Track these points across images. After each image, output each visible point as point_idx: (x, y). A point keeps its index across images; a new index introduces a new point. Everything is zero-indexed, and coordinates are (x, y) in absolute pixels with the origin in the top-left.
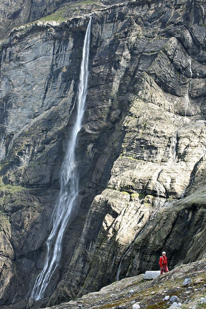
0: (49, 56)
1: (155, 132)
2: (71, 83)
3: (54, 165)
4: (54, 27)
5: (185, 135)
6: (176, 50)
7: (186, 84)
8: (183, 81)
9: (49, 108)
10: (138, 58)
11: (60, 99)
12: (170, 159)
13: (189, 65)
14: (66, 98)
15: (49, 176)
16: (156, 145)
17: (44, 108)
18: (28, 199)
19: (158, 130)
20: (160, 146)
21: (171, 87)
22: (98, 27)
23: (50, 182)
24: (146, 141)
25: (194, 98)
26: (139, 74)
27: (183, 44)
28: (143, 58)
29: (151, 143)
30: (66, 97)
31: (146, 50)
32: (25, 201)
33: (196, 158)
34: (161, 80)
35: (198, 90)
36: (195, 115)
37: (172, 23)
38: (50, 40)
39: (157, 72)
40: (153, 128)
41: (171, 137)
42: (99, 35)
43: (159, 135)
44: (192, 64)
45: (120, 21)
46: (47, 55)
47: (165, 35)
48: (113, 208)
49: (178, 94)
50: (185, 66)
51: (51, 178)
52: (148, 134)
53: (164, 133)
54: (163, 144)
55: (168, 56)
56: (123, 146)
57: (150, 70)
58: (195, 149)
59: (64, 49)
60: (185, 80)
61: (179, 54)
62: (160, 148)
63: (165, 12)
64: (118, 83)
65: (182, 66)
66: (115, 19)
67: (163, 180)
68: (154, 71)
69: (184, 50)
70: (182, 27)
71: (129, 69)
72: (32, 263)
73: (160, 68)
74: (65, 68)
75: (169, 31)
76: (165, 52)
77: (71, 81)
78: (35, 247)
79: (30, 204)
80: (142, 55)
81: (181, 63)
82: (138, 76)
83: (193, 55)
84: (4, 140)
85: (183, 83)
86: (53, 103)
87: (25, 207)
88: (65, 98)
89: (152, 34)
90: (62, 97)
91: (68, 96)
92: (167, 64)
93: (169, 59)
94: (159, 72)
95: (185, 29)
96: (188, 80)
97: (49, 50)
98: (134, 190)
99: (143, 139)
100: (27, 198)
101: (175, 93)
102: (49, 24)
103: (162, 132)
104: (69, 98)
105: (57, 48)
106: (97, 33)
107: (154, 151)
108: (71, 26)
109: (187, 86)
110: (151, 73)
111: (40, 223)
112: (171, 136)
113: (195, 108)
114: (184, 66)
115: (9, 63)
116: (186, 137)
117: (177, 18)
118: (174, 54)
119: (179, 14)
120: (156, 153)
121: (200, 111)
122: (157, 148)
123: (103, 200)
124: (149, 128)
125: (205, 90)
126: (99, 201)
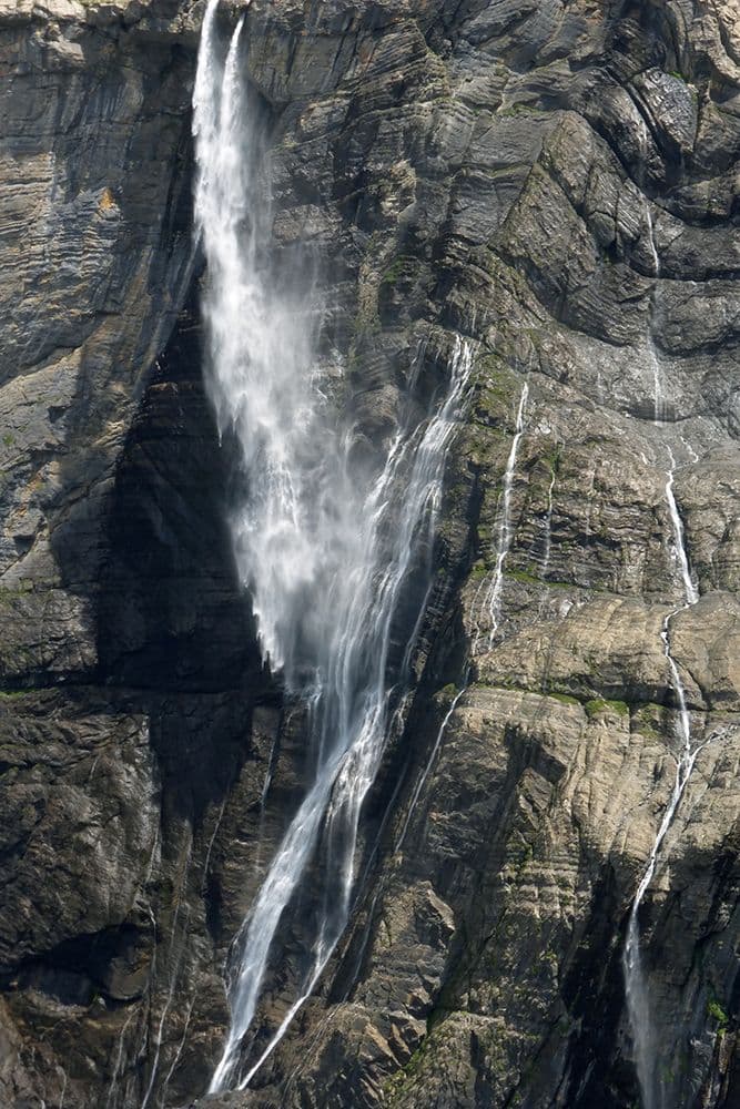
0: (33, 136)
1: (600, 486)
2: (138, 258)
4: (62, 20)
5: (706, 500)
6: (592, 167)
7: (639, 299)
8: (627, 289)
9: (43, 357)
10: (446, 186)
11: (92, 322)
13: (645, 227)
14: (116, 318)
15: (92, 639)
16: (613, 533)
17: (20, 358)
18: (20, 734)
19: (609, 481)
20: (629, 539)
21: (585, 310)
22: (274, 48)
23: (101, 660)
24: (573, 518)
25: (676, 354)
26: (460, 251)
27: (613, 146)
28: (468, 189)
29: (592, 528)
30: (118, 314)
31: (477, 157)
32: (10, 743)
34: (549, 281)
35: (688, 325)
36: (689, 417)
37: (559, 54)
38: (45, 74)
39: (536, 250)
40: (591, 474)
41: (658, 506)
42: (276, 81)
43: (616, 499)
44: (653, 225)
45: (367, 33)
46: (26, 133)
47: (537, 99)
48: (548, 750)
49: (614, 335)
50: (635, 235)
52: (575, 495)
53: (635, 493)
54: (635, 531)
55: (568, 189)
56: (482, 534)
57: (509, 244)
59: (105, 113)
60: (635, 285)
61: (606, 183)
62: (629, 543)
63: (535, 9)
64: (372, 283)
65: (622, 233)
66: (350, 24)
67: (685, 655)
68: (526, 247)
69: (622, 171)
70: (599, 73)
71: (418, 229)
73: (544, 237)
75: (550, 87)
76: (555, 174)
77: (139, 250)
79: (34, 756)
80: (460, 179)
81: (616, 219)
82: (456, 259)
83: (655, 189)
85: (627, 295)
86: (64, 336)
87: (13, 766)
88: (108, 318)
89: (491, 92)
90: (102, 315)
91: (123, 310)
92: (566, 220)
93: (572, 200)
94: (540, 252)
95: (613, 83)
96: (645, 284)
97: (40, 115)
98: (592, 687)
99: (561, 514)
100: (15, 732)
101: (604, 331)
102: (43, 9)
103: (626, 489)
104: (133, 318)
105: (75, 109)
106: (269, 72)
107: (610, 556)
108: (143, 26)
109: (644, 306)
110: (514, 254)
111: (96, 825)
112: (656, 502)
113: (685, 392)
114: (631, 235)
116: (711, 506)
117: (579, 36)
118: (589, 184)
119: (584, 23)
120: (621, 562)
121: (703, 403)
122: (618, 544)
123: (497, 724)
124: (574, 475)
125: (711, 325)
126: (484, 731)
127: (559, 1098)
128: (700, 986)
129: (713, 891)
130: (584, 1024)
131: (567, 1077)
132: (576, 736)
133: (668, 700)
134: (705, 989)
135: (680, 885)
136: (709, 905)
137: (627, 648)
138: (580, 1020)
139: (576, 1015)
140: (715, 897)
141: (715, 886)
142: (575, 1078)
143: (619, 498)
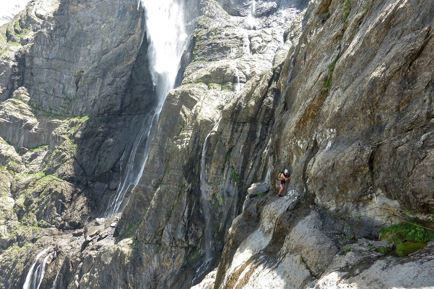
1: (226, 35)
2: (138, 21)
3: (125, 95)
9: (118, 45)
12: (245, 54)
15: (120, 104)
16: (228, 45)
17: (113, 45)
19: (229, 33)
20: (233, 46)
23: (121, 109)
24: (218, 44)
25: (258, 16)
29: (223, 45)
30: (134, 34)
33: (271, 50)
40: (224, 33)
43: (230, 37)
48: (191, 96)
49: (242, 15)
51: (121, 106)
52: (219, 38)
53: (236, 34)
54: (235, 44)
56: (193, 53)
58: (269, 43)
67: (241, 67)
72: (105, 185)
74: (131, 7)
77: (138, 19)
78: (107, 168)
84: (74, 77)
86: (122, 40)
88: (132, 35)
90: (130, 35)
99: (215, 43)
101: (240, 15)
103: (233, 34)
104: (138, 34)
107: (227, 51)
112: (242, 37)
113: (260, 23)
115: (77, 5)
116: (259, 36)
120: (230, 52)
121: (264, 26)
122: (230, 48)
123: (179, 92)
124: (219, 33)
125: (267, 7)
126: (175, 94)
127: (185, 214)
128: (229, 168)
129: (231, 129)
130: (192, 186)
131: (187, 207)
132: (203, 92)
133: (234, 80)
134: (230, 170)
135: (221, 128)
136: (230, 134)
137: (222, 66)
138: (191, 185)
139: (189, 182)
140: (232, 130)
141: (231, 126)
142: (190, 207)
143: (231, 36)
